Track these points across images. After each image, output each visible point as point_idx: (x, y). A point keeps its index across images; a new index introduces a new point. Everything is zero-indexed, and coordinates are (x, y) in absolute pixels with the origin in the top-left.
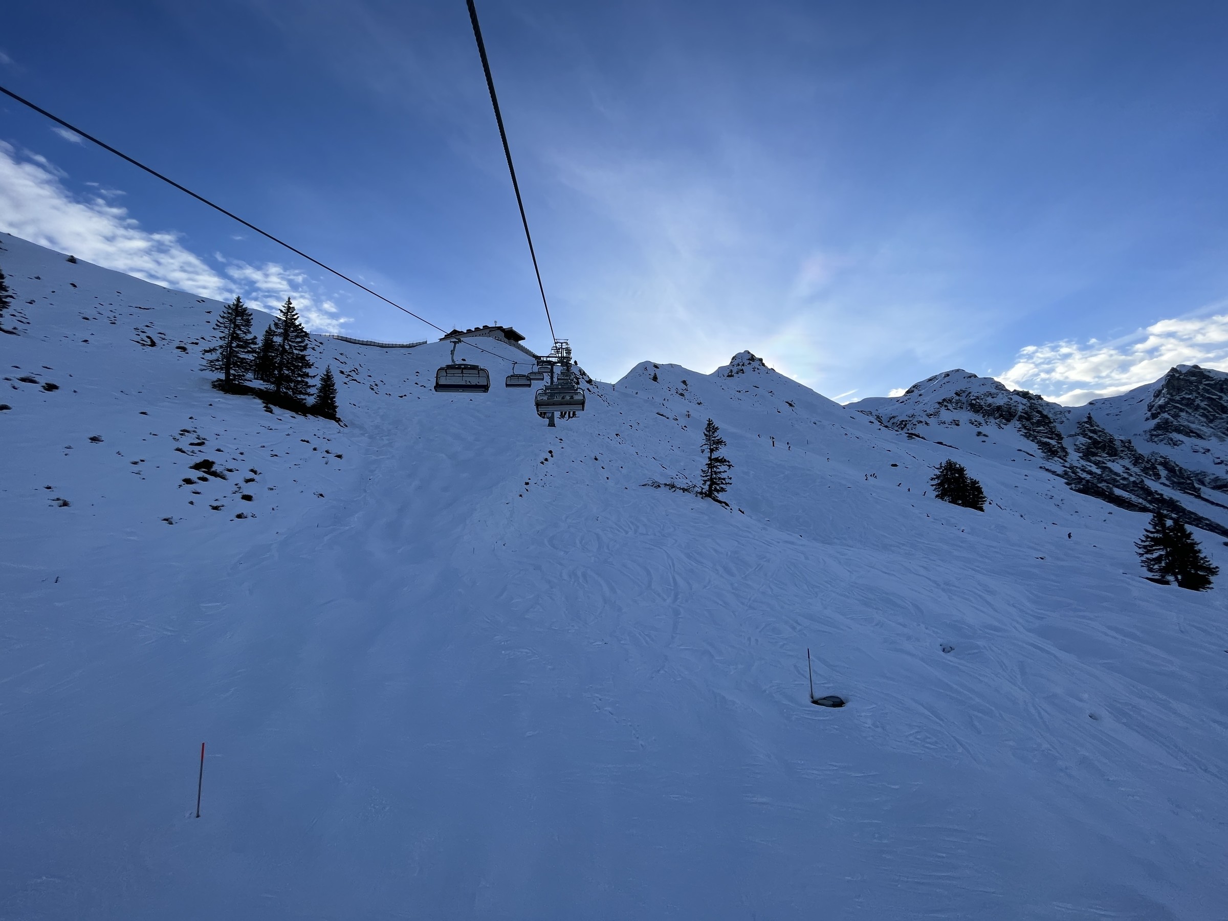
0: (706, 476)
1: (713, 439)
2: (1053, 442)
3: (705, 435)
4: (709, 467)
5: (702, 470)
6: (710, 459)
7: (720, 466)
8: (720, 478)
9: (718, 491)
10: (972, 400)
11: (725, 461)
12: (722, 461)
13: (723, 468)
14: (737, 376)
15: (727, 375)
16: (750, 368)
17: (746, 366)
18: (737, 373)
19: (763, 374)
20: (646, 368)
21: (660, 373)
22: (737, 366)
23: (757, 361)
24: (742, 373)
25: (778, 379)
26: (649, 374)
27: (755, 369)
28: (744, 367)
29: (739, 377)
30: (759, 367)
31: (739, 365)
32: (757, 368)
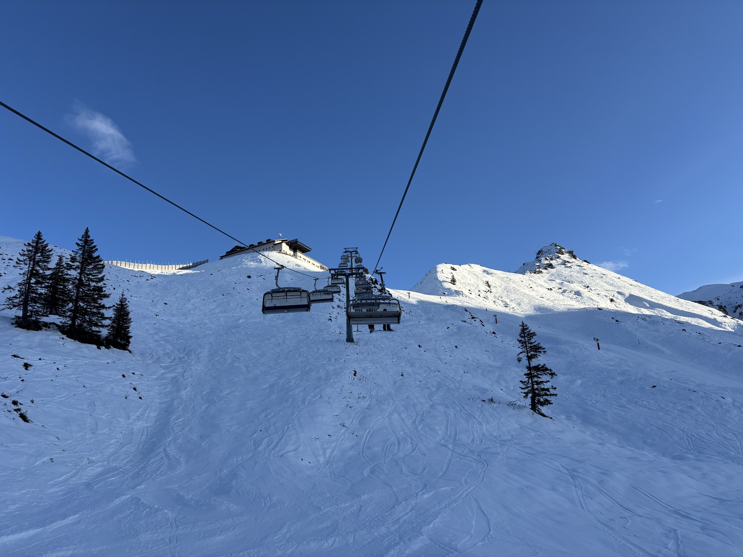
0: (528, 387)
1: (529, 345)
3: (520, 341)
4: (529, 378)
5: (521, 381)
6: (529, 368)
7: (541, 375)
8: (543, 389)
9: (542, 404)
11: (547, 369)
12: (543, 369)
13: (544, 378)
14: (546, 272)
15: (535, 271)
16: (559, 262)
17: (555, 260)
18: (546, 269)
19: (575, 267)
20: (442, 270)
21: (458, 275)
22: (545, 261)
23: (567, 254)
24: (551, 268)
25: (593, 271)
26: (447, 278)
27: (565, 263)
28: (552, 261)
29: (548, 273)
30: (570, 260)
31: (546, 259)
32: (568, 262)
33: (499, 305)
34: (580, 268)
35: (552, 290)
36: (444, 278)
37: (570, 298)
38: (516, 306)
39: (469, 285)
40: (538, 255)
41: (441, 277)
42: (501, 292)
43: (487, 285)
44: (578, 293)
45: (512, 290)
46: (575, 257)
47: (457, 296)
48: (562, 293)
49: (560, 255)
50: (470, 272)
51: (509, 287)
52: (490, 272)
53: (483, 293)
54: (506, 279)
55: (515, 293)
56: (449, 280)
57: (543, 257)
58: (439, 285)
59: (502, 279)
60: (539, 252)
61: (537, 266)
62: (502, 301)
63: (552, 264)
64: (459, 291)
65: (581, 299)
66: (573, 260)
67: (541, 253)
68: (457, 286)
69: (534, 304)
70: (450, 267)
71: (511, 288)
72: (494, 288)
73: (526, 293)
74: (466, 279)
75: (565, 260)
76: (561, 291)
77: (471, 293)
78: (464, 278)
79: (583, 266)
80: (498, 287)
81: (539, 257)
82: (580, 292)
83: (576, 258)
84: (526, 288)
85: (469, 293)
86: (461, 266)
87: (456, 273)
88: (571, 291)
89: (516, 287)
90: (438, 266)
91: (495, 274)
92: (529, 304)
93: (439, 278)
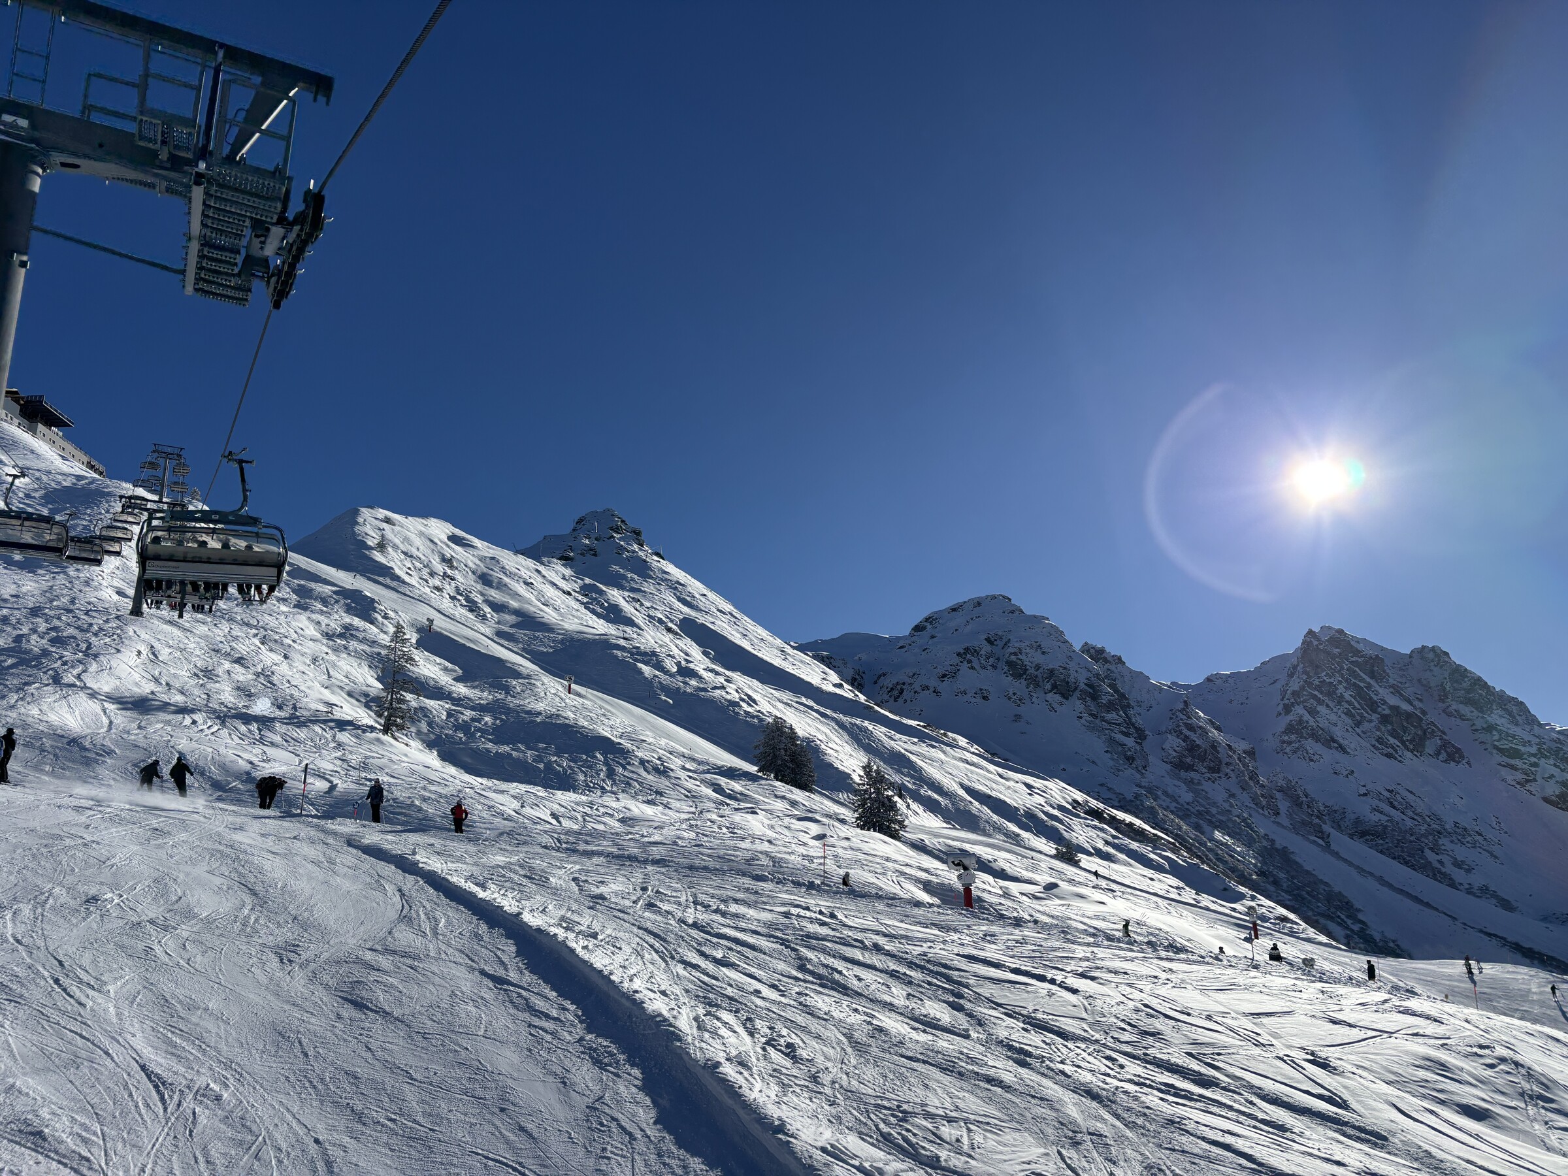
2: (1130, 742)
10: (1011, 654)
14: (581, 560)
15: (560, 555)
17: (604, 541)
18: (582, 554)
19: (636, 561)
20: (365, 520)
22: (585, 539)
23: (628, 534)
24: (591, 555)
28: (597, 542)
29: (584, 563)
30: (630, 548)
31: (588, 537)
32: (626, 549)
49: (615, 534)
61: (568, 545)
66: (636, 547)
67: (583, 523)
70: (383, 518)
75: (621, 546)
79: (650, 563)
81: (577, 530)
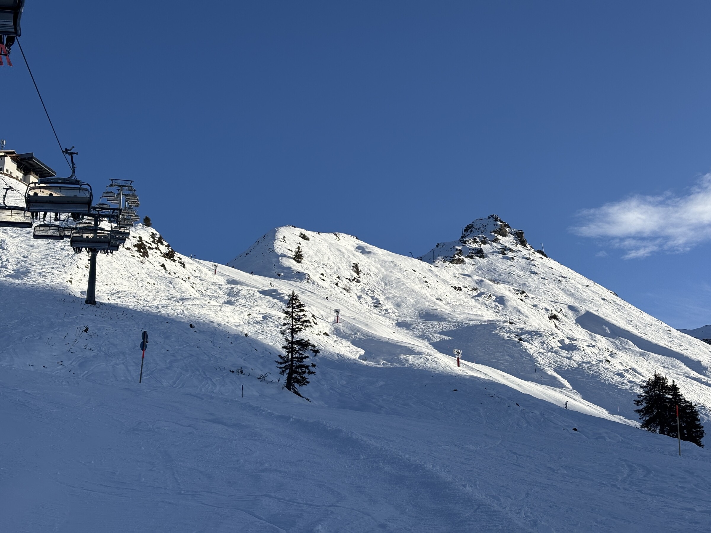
0: (286, 363)
4: (288, 352)
6: (291, 342)
8: (302, 366)
9: (299, 383)
14: (471, 262)
15: (452, 259)
16: (496, 248)
17: (489, 244)
18: (471, 257)
19: (520, 260)
20: (284, 237)
21: (309, 249)
22: (472, 243)
23: (512, 237)
24: (480, 257)
25: (547, 270)
26: (289, 250)
27: (505, 250)
28: (485, 246)
29: (473, 265)
30: (514, 248)
31: (475, 241)
32: (510, 250)
33: (366, 303)
34: (527, 263)
35: (461, 290)
36: (285, 249)
37: (485, 306)
38: (392, 307)
39: (325, 266)
40: (465, 233)
41: (280, 247)
42: (375, 284)
43: (355, 269)
44: (501, 300)
45: (394, 282)
46: (523, 243)
47: (299, 281)
48: (476, 296)
49: (499, 237)
50: (331, 245)
51: (391, 277)
52: (367, 250)
53: (345, 282)
54: (389, 263)
55: (397, 286)
56: (292, 254)
57: (471, 237)
58: (274, 260)
59: (383, 263)
60: (469, 229)
61: (457, 250)
62: (373, 298)
63: (483, 251)
64: (305, 274)
65: (502, 309)
66: (520, 247)
67: (470, 230)
68: (304, 265)
69: (422, 307)
70: (299, 234)
71: (393, 278)
72: (365, 276)
73: (415, 290)
74: (321, 257)
75: (506, 247)
76: (475, 293)
77: (323, 280)
78: (318, 254)
79: (533, 260)
80: (372, 275)
81: (466, 236)
82: (505, 298)
83: (525, 246)
84: (418, 283)
85: (320, 278)
86: (320, 233)
87: (306, 245)
88: (490, 296)
89: (402, 278)
90: (279, 228)
91: (375, 254)
92: (413, 306)
93: (276, 248)
